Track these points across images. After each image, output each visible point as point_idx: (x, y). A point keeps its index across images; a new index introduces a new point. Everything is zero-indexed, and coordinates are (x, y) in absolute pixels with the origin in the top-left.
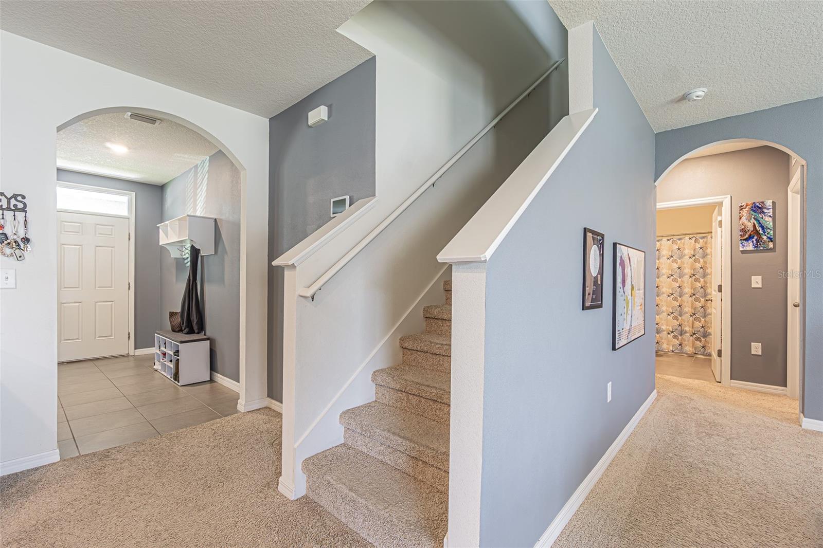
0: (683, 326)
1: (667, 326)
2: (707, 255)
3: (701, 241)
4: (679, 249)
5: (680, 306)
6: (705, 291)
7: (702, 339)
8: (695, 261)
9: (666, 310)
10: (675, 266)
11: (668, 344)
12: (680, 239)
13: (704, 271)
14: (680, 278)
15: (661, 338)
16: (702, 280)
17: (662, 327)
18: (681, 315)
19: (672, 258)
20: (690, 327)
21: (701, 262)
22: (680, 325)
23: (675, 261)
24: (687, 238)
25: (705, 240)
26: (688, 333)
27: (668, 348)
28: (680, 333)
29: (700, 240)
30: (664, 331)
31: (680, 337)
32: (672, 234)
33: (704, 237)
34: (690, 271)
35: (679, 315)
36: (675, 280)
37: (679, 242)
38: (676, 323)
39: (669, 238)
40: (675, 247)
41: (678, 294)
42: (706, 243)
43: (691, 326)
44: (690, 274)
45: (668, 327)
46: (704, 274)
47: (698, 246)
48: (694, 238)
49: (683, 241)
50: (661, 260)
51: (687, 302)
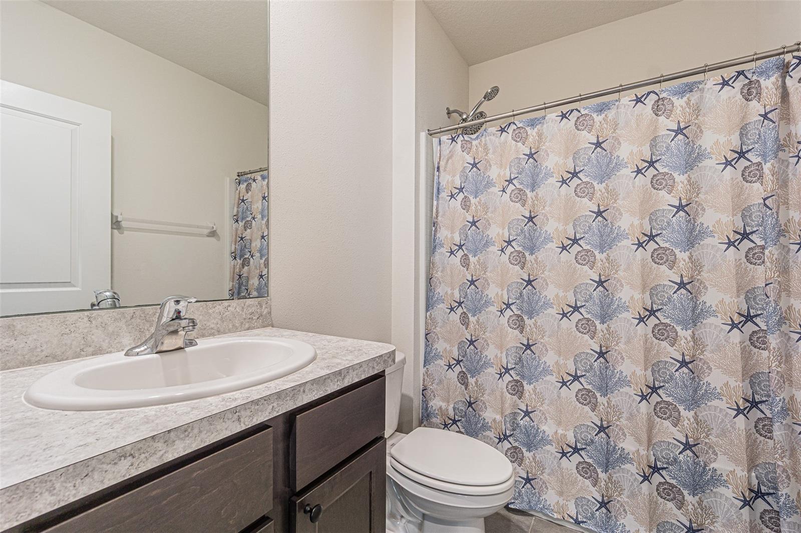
0: (613, 431)
1: (559, 424)
2: (700, 157)
3: (679, 102)
4: (598, 144)
5: (601, 354)
6: (694, 299)
7: (689, 498)
8: (656, 183)
9: (557, 363)
10: (588, 206)
11: (561, 494)
12: (601, 109)
13: (691, 221)
14: (602, 252)
15: (541, 466)
16: (682, 256)
17: (543, 427)
18: (605, 390)
19: (576, 181)
20: (638, 440)
21: (680, 187)
22: (602, 429)
23: (585, 191)
24: (626, 99)
25: (694, 97)
26: (631, 461)
27: (562, 509)
28: (602, 459)
29: (674, 99)
30: (550, 443)
31: (602, 476)
32: (575, 94)
33: (690, 88)
34: (636, 222)
35: (600, 389)
36: (586, 259)
37: (598, 118)
38: (591, 418)
39: (565, 109)
40: (587, 137)
41: (597, 309)
42: (697, 111)
43: (644, 437)
44: (638, 234)
45: (560, 432)
46: (691, 232)
47: (666, 124)
48: (653, 97)
49: (611, 114)
50: (541, 191)
51: (628, 342)
